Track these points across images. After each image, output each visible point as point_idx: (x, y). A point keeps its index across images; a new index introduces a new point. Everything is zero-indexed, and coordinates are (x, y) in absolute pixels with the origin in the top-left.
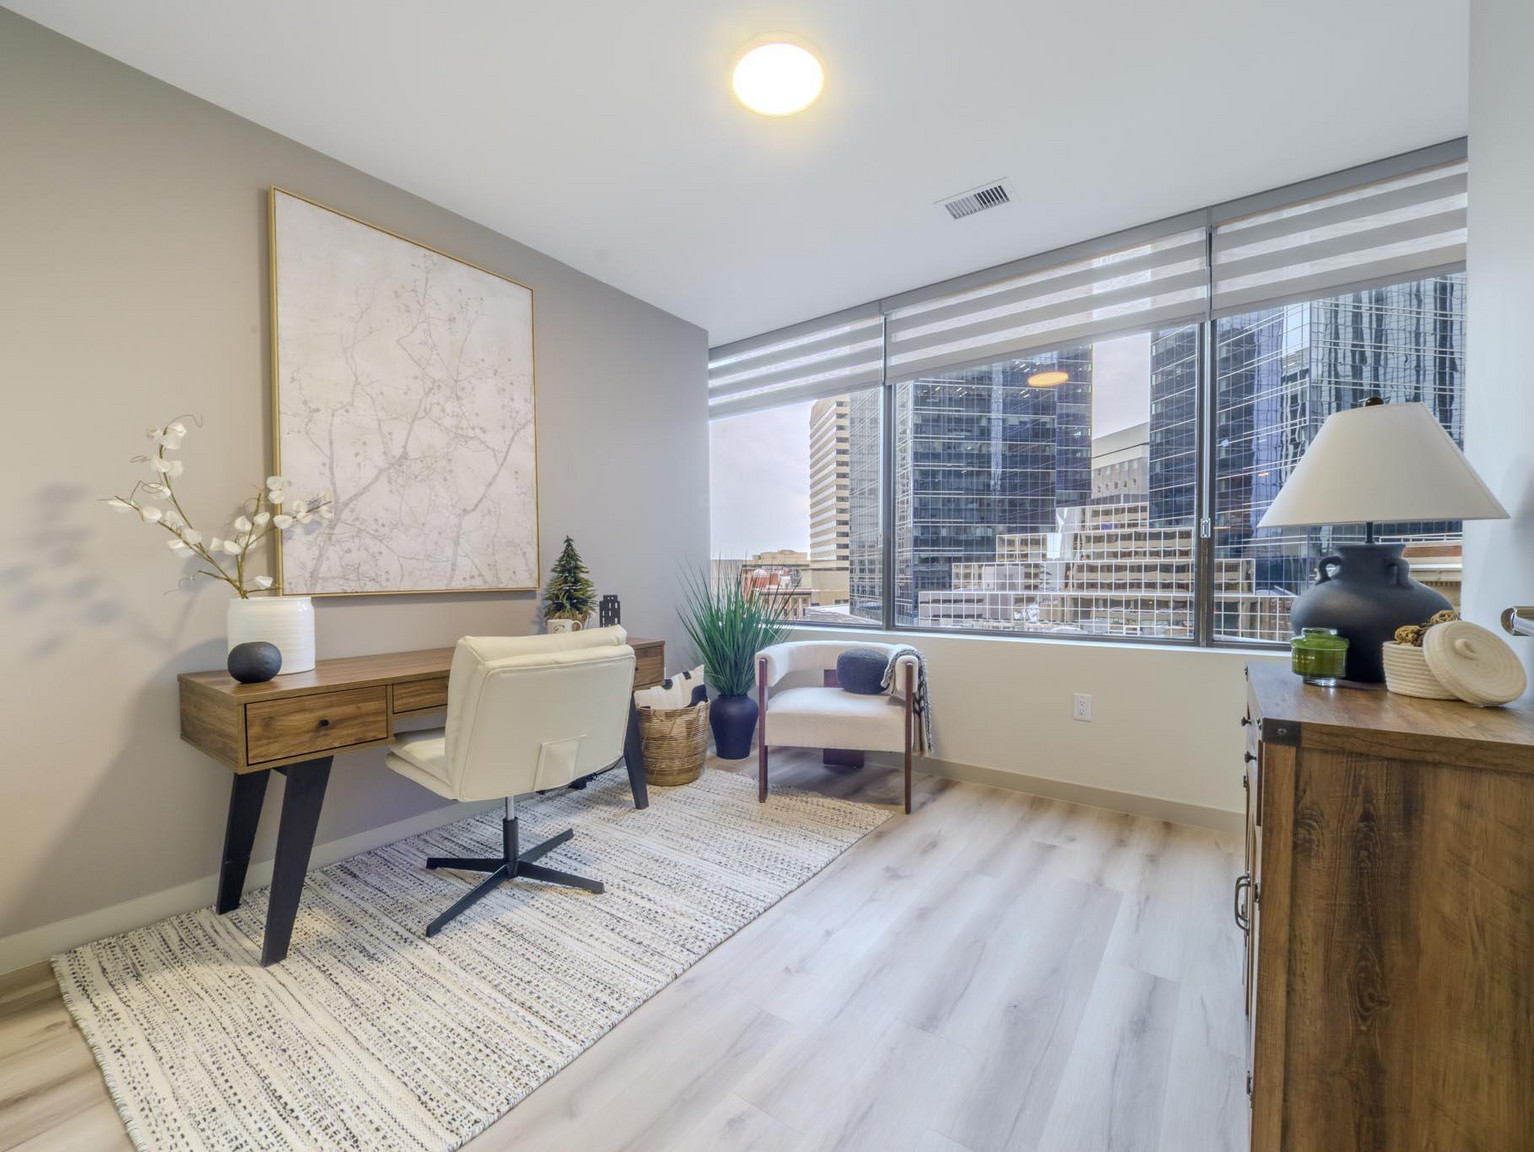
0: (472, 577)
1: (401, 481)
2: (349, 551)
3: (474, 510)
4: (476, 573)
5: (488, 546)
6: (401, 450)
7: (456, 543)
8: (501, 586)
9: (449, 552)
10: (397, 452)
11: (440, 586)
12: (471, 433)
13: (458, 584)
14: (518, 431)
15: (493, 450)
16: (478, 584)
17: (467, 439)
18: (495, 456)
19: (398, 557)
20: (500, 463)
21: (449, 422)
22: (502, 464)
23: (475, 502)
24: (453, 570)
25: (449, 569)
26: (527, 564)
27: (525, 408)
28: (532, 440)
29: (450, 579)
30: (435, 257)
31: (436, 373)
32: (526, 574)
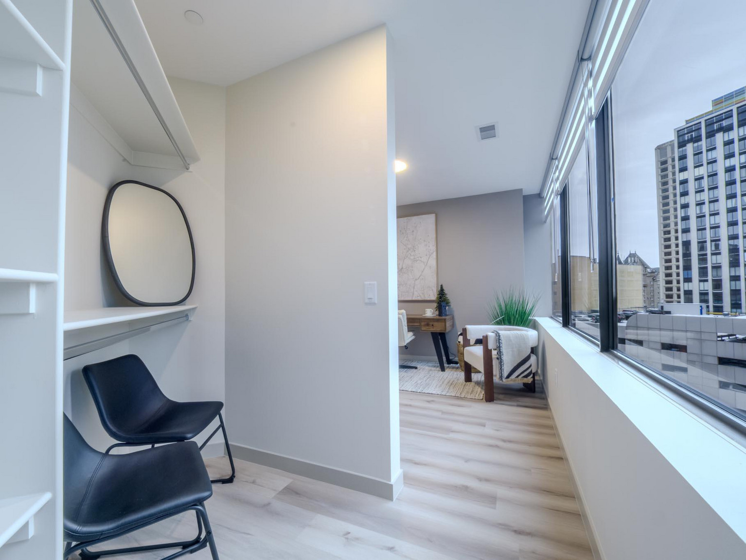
3: (418, 279)
4: (419, 295)
5: (422, 288)
7: (414, 288)
8: (426, 299)
9: (412, 290)
10: (401, 268)
11: (410, 299)
12: (417, 259)
13: (414, 299)
14: (431, 255)
15: (424, 262)
16: (419, 298)
17: (417, 261)
20: (425, 265)
21: (412, 258)
23: (419, 277)
24: (413, 295)
26: (433, 293)
27: (433, 248)
28: (435, 257)
29: (412, 297)
30: (409, 218)
31: (409, 246)
32: (433, 295)
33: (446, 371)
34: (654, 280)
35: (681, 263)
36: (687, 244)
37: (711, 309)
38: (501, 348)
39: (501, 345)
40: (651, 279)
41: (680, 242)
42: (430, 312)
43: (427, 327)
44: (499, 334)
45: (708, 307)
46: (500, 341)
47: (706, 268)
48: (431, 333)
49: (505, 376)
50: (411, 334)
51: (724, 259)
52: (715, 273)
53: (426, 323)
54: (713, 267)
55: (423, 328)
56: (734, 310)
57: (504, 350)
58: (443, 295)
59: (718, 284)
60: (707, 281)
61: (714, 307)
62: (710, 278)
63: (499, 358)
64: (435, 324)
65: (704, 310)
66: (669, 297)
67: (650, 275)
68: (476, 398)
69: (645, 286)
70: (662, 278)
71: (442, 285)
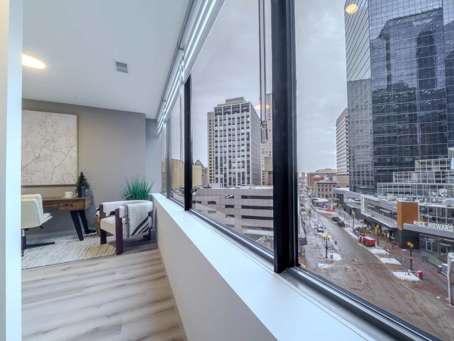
0: (57, 182)
1: (38, 162)
2: (25, 177)
3: (58, 167)
4: (58, 181)
5: (62, 175)
6: (38, 155)
7: (53, 174)
8: (65, 184)
9: (51, 176)
10: (37, 155)
11: (48, 184)
12: (57, 150)
13: (53, 183)
14: (72, 148)
15: (64, 153)
16: (59, 183)
17: (56, 151)
18: (65, 155)
19: (37, 178)
20: (66, 156)
21: (51, 148)
22: (67, 156)
23: (58, 165)
24: (52, 180)
25: (50, 180)
26: (73, 178)
27: (74, 142)
28: (76, 150)
29: (51, 182)
30: (48, 113)
31: (48, 138)
32: (73, 180)
33: (84, 240)
34: (206, 173)
35: (215, 166)
36: (217, 158)
37: (224, 185)
38: (129, 216)
39: (129, 214)
40: (204, 172)
41: (215, 157)
42: (69, 195)
43: (67, 207)
44: (127, 206)
45: (223, 184)
46: (128, 211)
47: (222, 168)
48: (70, 211)
49: (131, 234)
50: (48, 214)
51: (227, 165)
52: (225, 171)
53: (64, 204)
54: (225, 168)
55: (62, 209)
56: (230, 186)
57: (130, 217)
58: (83, 180)
59: (225, 176)
60: (222, 174)
61: (225, 184)
62: (223, 173)
63: (127, 223)
64: (74, 204)
65: (222, 186)
66: (211, 180)
67: (204, 170)
68: (109, 254)
69: (202, 176)
70: (208, 172)
71: (82, 172)
